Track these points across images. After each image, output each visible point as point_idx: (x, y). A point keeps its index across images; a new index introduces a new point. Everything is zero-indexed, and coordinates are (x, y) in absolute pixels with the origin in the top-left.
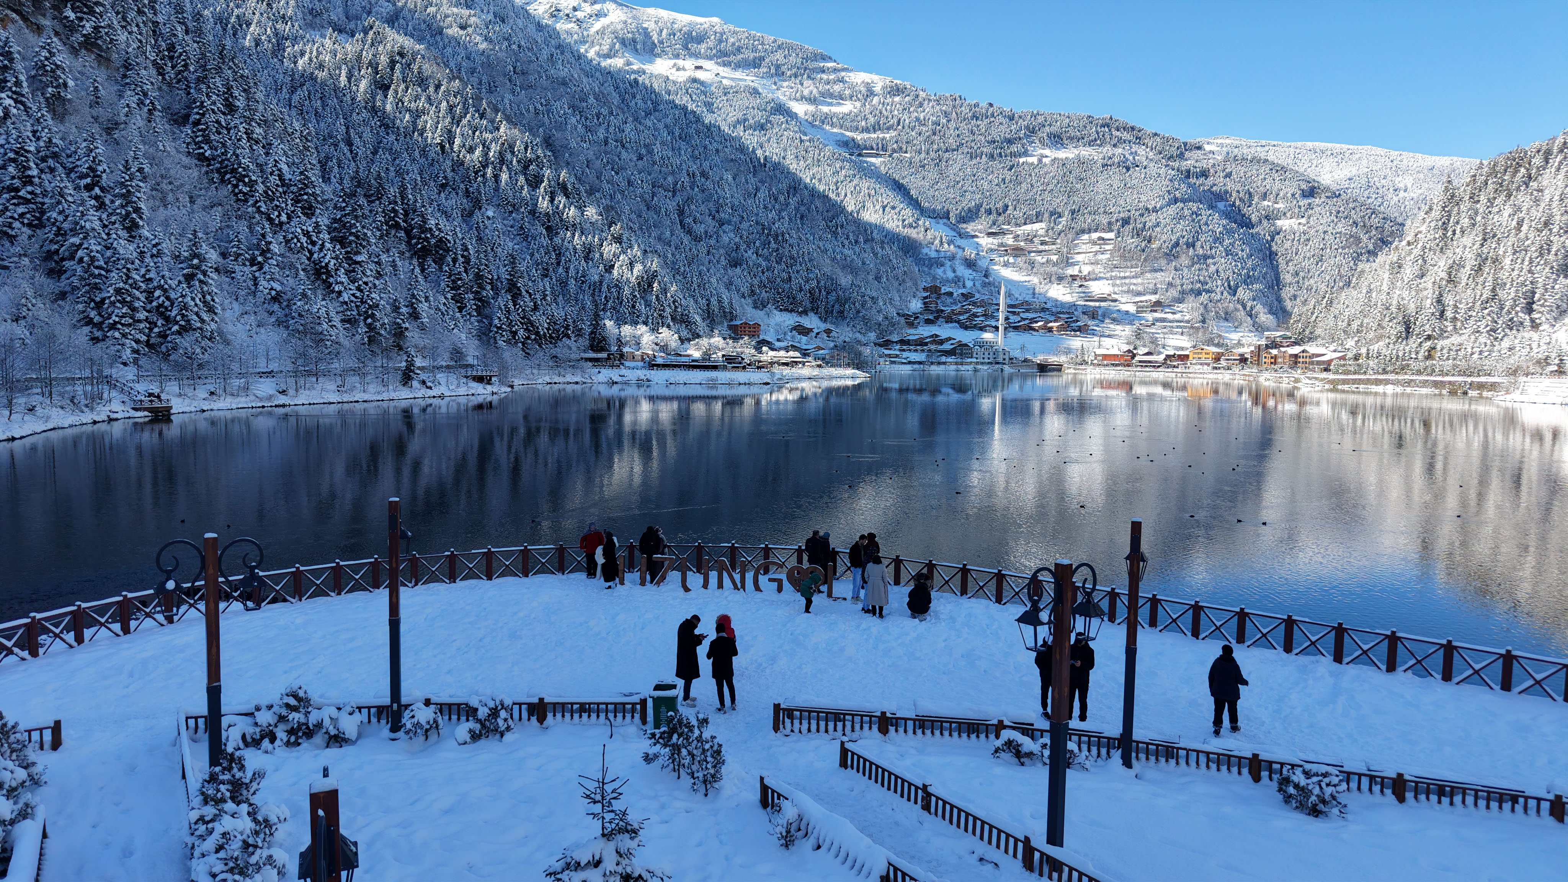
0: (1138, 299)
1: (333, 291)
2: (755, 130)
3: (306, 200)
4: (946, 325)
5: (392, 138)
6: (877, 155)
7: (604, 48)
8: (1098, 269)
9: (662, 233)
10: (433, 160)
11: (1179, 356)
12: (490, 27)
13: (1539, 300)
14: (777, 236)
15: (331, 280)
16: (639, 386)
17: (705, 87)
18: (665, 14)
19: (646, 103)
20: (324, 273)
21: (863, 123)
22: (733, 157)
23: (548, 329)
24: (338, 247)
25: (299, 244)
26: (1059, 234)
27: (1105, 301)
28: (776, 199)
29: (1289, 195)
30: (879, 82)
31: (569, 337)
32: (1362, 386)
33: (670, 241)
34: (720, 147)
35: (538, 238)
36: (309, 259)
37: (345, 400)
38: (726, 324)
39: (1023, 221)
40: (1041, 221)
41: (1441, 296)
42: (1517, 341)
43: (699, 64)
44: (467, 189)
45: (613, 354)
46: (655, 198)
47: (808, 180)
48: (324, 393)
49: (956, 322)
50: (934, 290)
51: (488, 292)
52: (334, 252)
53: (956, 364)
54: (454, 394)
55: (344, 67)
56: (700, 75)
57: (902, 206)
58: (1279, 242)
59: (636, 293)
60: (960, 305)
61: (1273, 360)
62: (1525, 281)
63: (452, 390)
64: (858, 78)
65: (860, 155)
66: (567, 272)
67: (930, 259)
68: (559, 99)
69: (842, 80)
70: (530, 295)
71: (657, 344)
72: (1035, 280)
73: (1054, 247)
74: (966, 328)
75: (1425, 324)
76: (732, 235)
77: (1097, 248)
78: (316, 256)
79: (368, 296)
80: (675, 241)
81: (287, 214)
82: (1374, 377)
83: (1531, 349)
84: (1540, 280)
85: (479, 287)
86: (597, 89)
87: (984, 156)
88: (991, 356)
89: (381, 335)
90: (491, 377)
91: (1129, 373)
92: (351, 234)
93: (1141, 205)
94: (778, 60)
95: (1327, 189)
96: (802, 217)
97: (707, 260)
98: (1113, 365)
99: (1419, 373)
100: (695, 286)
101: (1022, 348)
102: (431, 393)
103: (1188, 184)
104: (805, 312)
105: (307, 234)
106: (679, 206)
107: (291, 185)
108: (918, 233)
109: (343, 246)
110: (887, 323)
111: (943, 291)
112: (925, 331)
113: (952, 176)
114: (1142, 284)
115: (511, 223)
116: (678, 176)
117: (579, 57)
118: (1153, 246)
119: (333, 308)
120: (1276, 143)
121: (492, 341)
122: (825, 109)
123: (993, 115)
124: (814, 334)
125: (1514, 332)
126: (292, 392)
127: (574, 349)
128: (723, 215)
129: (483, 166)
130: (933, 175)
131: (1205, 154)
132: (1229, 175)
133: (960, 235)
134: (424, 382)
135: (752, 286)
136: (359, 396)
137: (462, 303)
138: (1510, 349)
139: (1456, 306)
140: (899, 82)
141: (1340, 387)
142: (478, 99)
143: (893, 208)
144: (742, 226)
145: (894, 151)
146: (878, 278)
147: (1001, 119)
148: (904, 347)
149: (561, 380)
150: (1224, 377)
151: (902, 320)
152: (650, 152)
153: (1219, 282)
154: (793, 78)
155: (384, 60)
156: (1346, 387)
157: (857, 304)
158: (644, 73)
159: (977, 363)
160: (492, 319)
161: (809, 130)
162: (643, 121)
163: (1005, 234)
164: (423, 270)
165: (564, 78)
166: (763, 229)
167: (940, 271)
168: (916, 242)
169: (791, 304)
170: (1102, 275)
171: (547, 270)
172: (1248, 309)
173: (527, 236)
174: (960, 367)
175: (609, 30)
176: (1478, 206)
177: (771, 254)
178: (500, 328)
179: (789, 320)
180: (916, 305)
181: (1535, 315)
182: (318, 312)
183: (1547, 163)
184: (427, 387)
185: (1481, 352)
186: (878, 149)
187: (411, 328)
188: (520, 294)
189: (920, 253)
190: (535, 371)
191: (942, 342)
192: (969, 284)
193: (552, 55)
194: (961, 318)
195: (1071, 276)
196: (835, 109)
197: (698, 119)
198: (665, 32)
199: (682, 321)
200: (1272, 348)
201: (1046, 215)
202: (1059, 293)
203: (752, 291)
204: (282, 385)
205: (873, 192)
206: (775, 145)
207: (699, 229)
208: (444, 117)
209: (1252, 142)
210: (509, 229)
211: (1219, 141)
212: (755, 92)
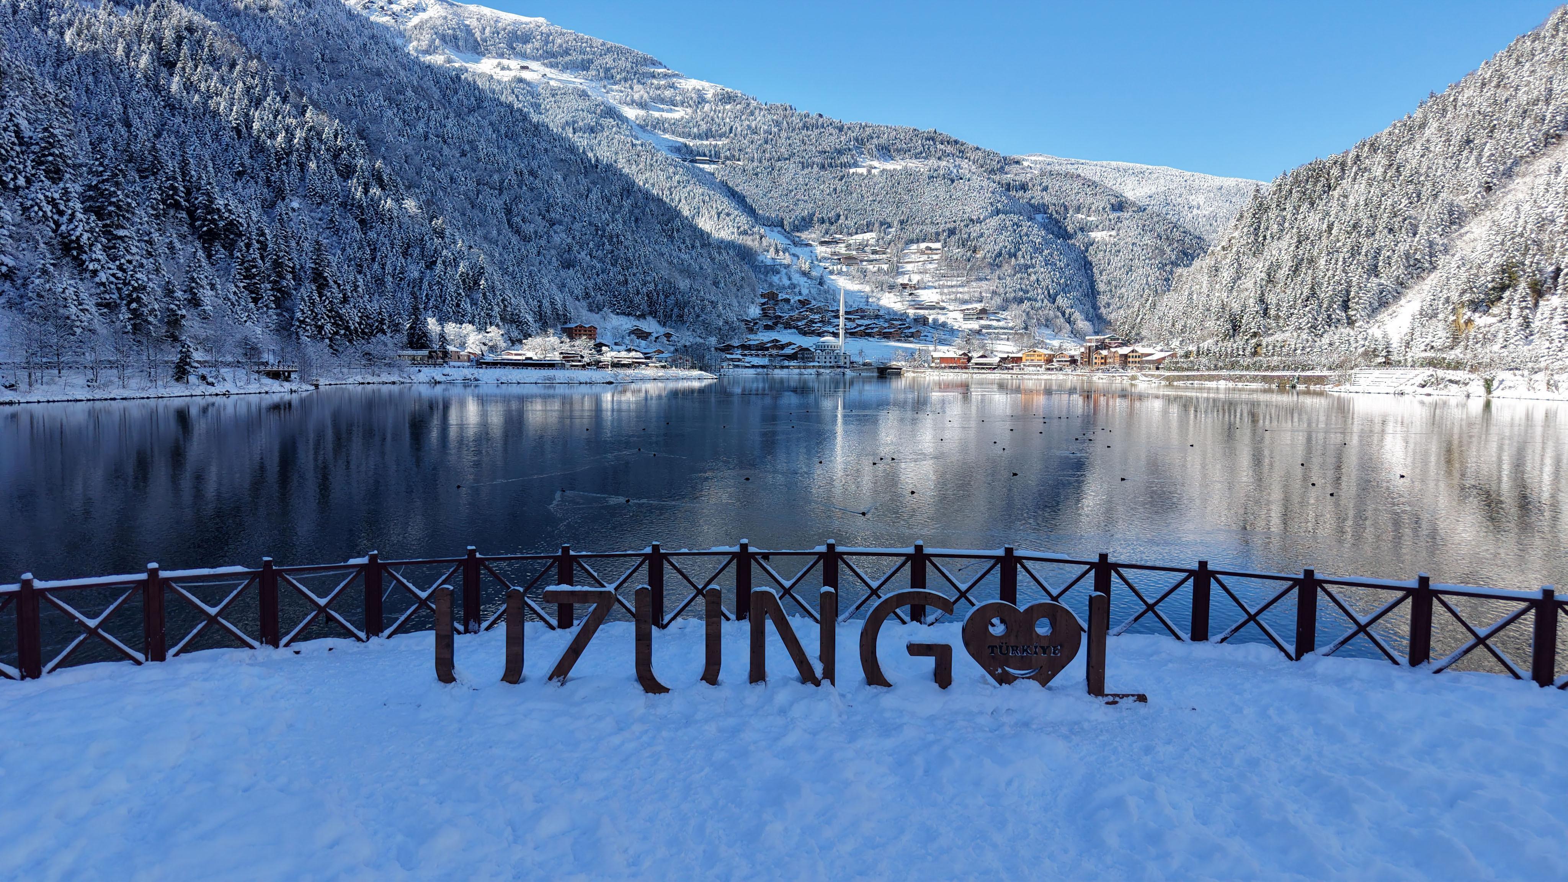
0: (964, 307)
1: (86, 270)
2: (584, 133)
3: (51, 162)
4: (785, 331)
5: (178, 120)
6: (711, 162)
7: (423, 44)
8: (927, 278)
9: (488, 233)
10: (227, 145)
11: (1012, 358)
12: (295, 10)
13: (1354, 298)
14: (612, 237)
15: (84, 257)
16: (465, 386)
17: (532, 88)
18: (487, 11)
19: (469, 100)
20: (74, 248)
21: (695, 130)
22: (563, 156)
23: (360, 324)
24: (93, 218)
25: (41, 213)
26: (889, 244)
27: (934, 309)
28: (609, 201)
29: (1100, 208)
30: (710, 90)
31: (384, 333)
32: (1196, 382)
33: (497, 241)
34: (549, 147)
35: (350, 232)
36: (54, 231)
37: (97, 397)
38: (559, 327)
39: (854, 231)
40: (872, 231)
41: (1263, 295)
42: (1336, 337)
43: (525, 64)
44: (268, 178)
45: (435, 352)
46: (480, 196)
47: (641, 183)
48: (68, 388)
49: (794, 328)
50: (772, 297)
51: (289, 281)
52: (88, 223)
53: (799, 367)
54: (242, 391)
55: (120, 40)
56: (526, 75)
57: (736, 213)
58: (1093, 253)
59: (461, 291)
60: (797, 311)
61: (1103, 361)
62: (1341, 280)
63: (240, 387)
64: (690, 84)
65: (692, 161)
66: (383, 268)
67: (766, 266)
68: (373, 91)
69: (673, 86)
70: (339, 286)
71: (484, 344)
72: (867, 289)
73: (884, 256)
74: (805, 334)
75: (1250, 323)
76: (564, 236)
77: (925, 257)
78: (63, 228)
79: (132, 276)
80: (502, 240)
81: (25, 177)
82: (1207, 373)
83: (1350, 344)
84: (1354, 279)
85: (278, 276)
86: (415, 83)
87: (815, 166)
88: (832, 360)
89: (150, 323)
90: (289, 372)
91: (966, 375)
92: (111, 204)
93: (966, 216)
94: (607, 63)
95: (1133, 204)
96: (636, 220)
97: (538, 261)
98: (951, 367)
99: (1248, 368)
100: (525, 286)
101: (861, 353)
102: (212, 390)
103: (1009, 196)
104: (643, 316)
105: (52, 202)
106: (506, 205)
107: (32, 144)
108: (753, 241)
109: (100, 217)
110: (727, 327)
111: (780, 298)
112: (765, 337)
113: (785, 185)
114: (968, 292)
115: (320, 215)
116: (504, 174)
117: (396, 49)
118: (978, 256)
119: (85, 289)
120: (1083, 161)
121: (294, 336)
122: (656, 114)
123: (823, 127)
124: (653, 339)
125: (1333, 328)
126: (23, 386)
127: (390, 345)
128: (553, 215)
129: (286, 153)
130: (765, 182)
131: (1023, 169)
132: (1046, 189)
133: (795, 244)
134: (204, 378)
135: (586, 288)
136: (116, 393)
137: (257, 294)
138: (1331, 344)
139: (1278, 305)
140: (730, 90)
141: (1175, 383)
142: (279, 81)
143: (728, 215)
144: (574, 227)
145: (727, 158)
146: (716, 284)
147: (832, 130)
148: (746, 352)
149: (375, 379)
150: (1056, 377)
151: (743, 326)
152: (475, 149)
153: (1040, 291)
154: (623, 82)
155: (169, 35)
156: (1181, 383)
157: (696, 308)
158: (467, 71)
159: (819, 367)
160: (293, 313)
161: (640, 134)
162: (465, 117)
163: (837, 243)
164: (209, 257)
165: (378, 69)
166: (597, 230)
167: (775, 279)
168: (751, 249)
169: (628, 307)
170: (930, 284)
171: (361, 266)
172: (1067, 316)
173: (338, 230)
174: (803, 370)
175: (428, 25)
176: (1285, 213)
177: (605, 256)
178: (303, 322)
179: (627, 323)
180: (754, 311)
181: (1351, 313)
182: (63, 292)
183: (1344, 174)
184: (208, 384)
185: (1303, 348)
186: (711, 156)
187: (189, 316)
188: (327, 285)
189: (756, 260)
190: (345, 370)
191: (782, 347)
192: (805, 292)
193: (365, 45)
194: (800, 324)
195: (901, 284)
196: (666, 115)
197: (525, 118)
198: (488, 30)
199: (512, 321)
200: (1101, 349)
201: (877, 225)
202: (891, 301)
203: (587, 294)
204: (9, 378)
205: (707, 198)
206: (606, 148)
207: (529, 229)
208: (240, 99)
209: (1063, 160)
210: (317, 222)
211: (1033, 158)
212: (584, 95)
